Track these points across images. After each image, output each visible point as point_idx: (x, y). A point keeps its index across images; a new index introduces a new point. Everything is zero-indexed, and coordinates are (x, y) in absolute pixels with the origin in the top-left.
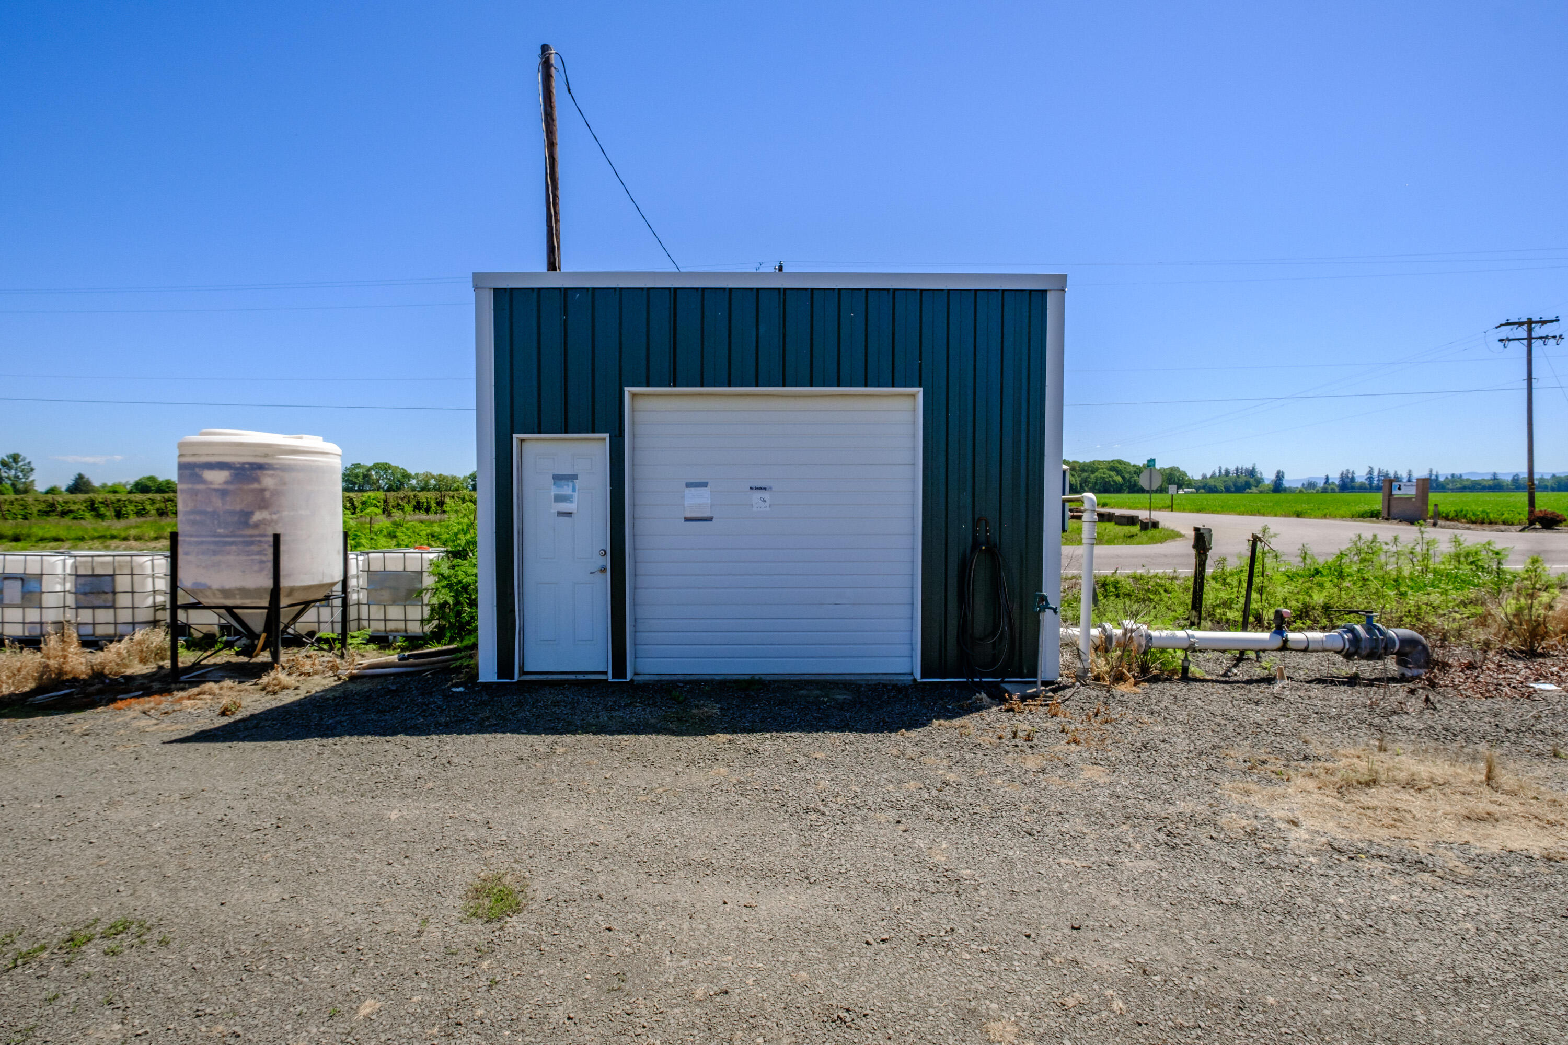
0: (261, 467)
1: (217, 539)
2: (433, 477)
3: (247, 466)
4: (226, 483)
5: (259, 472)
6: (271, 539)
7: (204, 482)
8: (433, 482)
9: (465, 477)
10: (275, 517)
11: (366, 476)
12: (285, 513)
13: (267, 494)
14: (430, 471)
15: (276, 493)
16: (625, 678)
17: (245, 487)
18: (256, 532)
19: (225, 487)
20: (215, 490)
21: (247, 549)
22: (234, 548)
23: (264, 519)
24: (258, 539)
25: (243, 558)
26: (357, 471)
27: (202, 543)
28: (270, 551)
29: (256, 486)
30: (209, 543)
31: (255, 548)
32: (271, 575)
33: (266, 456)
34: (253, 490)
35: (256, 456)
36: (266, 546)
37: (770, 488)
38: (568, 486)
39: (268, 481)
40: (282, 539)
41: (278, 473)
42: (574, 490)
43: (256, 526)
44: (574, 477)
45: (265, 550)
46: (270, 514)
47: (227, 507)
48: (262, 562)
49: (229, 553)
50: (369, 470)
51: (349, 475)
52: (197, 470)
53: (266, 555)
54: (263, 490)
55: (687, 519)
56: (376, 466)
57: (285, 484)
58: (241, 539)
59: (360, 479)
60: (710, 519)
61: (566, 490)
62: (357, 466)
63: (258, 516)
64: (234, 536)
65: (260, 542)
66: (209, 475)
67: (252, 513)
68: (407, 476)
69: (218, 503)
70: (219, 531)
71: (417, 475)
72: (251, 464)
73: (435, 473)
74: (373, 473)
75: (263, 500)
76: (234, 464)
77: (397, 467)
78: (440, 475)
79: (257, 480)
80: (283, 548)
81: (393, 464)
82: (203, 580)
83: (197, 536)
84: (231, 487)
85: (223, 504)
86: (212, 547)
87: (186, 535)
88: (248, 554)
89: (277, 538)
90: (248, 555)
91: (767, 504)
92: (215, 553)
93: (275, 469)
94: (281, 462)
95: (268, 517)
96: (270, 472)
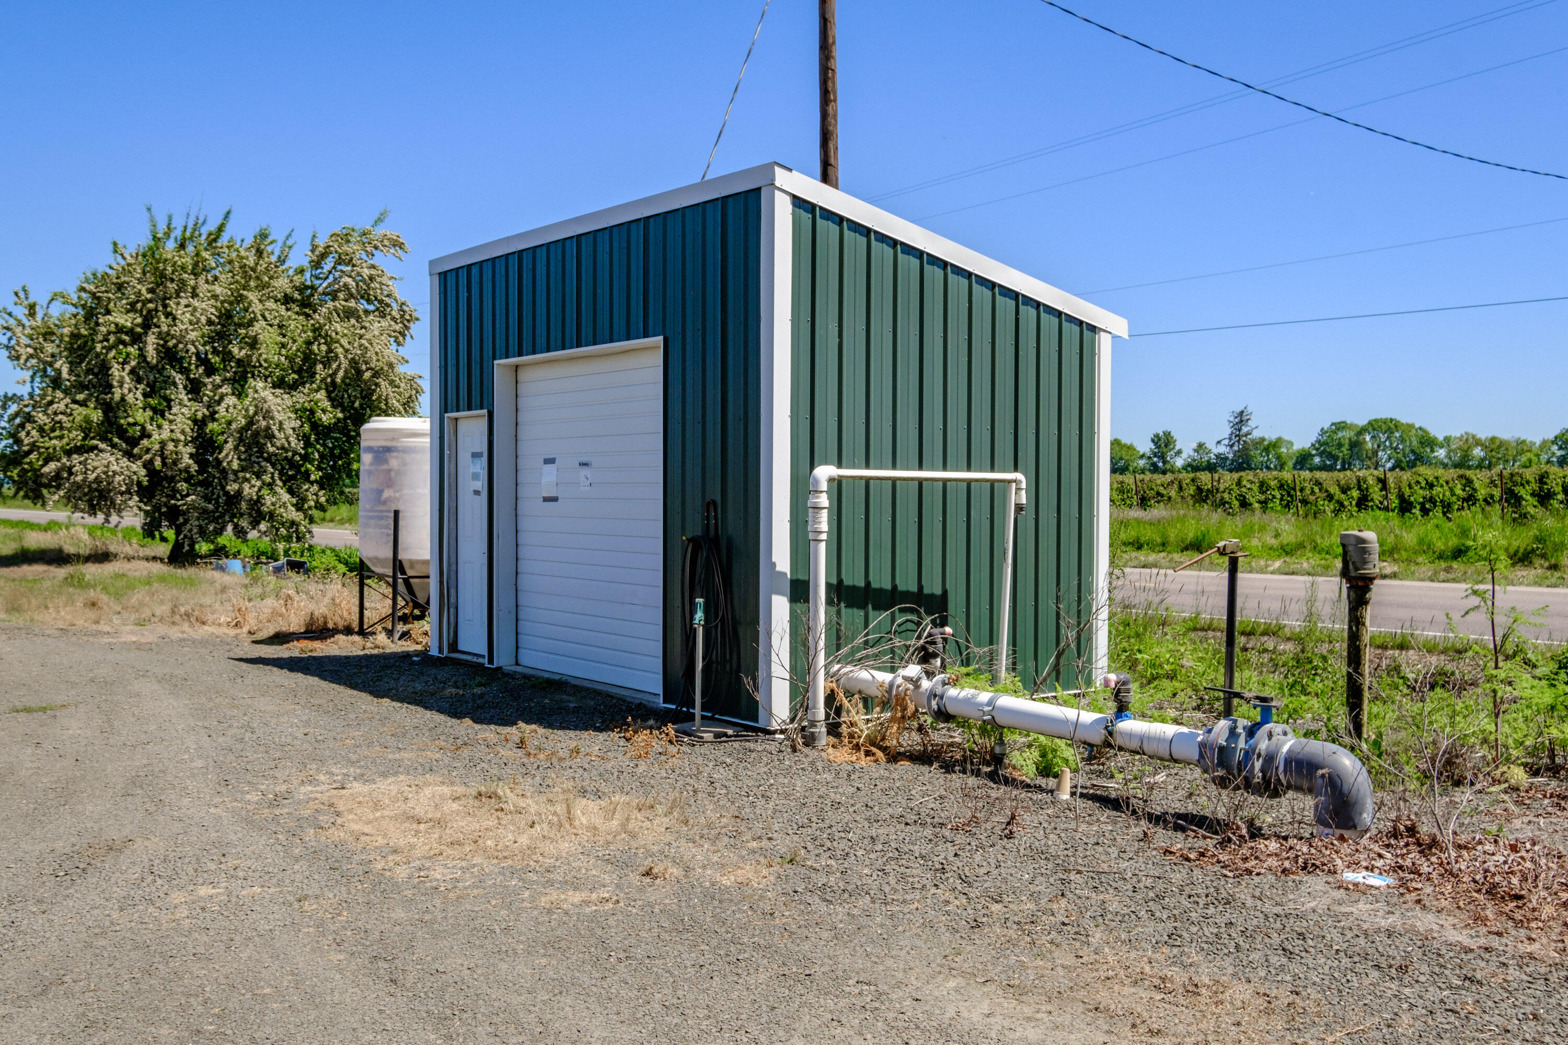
2: (1478, 443)
3: (379, 449)
4: (371, 464)
5: (388, 454)
6: (392, 515)
8: (1478, 452)
9: (1544, 442)
10: (397, 495)
11: (1355, 445)
12: (405, 491)
13: (393, 474)
14: (1472, 431)
15: (399, 473)
16: (492, 664)
17: (380, 468)
18: (385, 508)
19: (370, 468)
21: (380, 522)
22: (373, 521)
23: (390, 497)
24: (385, 514)
25: (377, 531)
26: (1340, 435)
28: (392, 525)
29: (385, 467)
31: (383, 522)
32: (392, 547)
33: (393, 439)
34: (383, 471)
35: (386, 440)
36: (390, 521)
37: (590, 464)
38: (478, 463)
39: (394, 463)
40: (401, 515)
41: (401, 454)
42: (481, 468)
43: (385, 503)
44: (481, 455)
45: (389, 524)
46: (394, 492)
47: (372, 486)
48: (387, 535)
49: (371, 526)
50: (1362, 431)
51: (1326, 443)
53: (390, 529)
54: (390, 471)
55: (544, 500)
56: (1374, 426)
57: (405, 464)
58: (376, 514)
59: (1345, 449)
60: (556, 499)
61: (478, 468)
62: (1340, 426)
63: (387, 494)
64: (375, 511)
65: (387, 517)
67: (384, 492)
68: (1428, 442)
71: (1447, 439)
72: (383, 447)
73: (1483, 435)
74: (1368, 438)
75: (390, 479)
77: (1411, 426)
78: (1493, 439)
79: (386, 461)
80: (401, 523)
81: (1404, 419)
84: (374, 468)
85: (369, 483)
89: (396, 513)
90: (380, 527)
91: (588, 482)
93: (398, 451)
94: (404, 444)
95: (393, 495)
96: (395, 454)
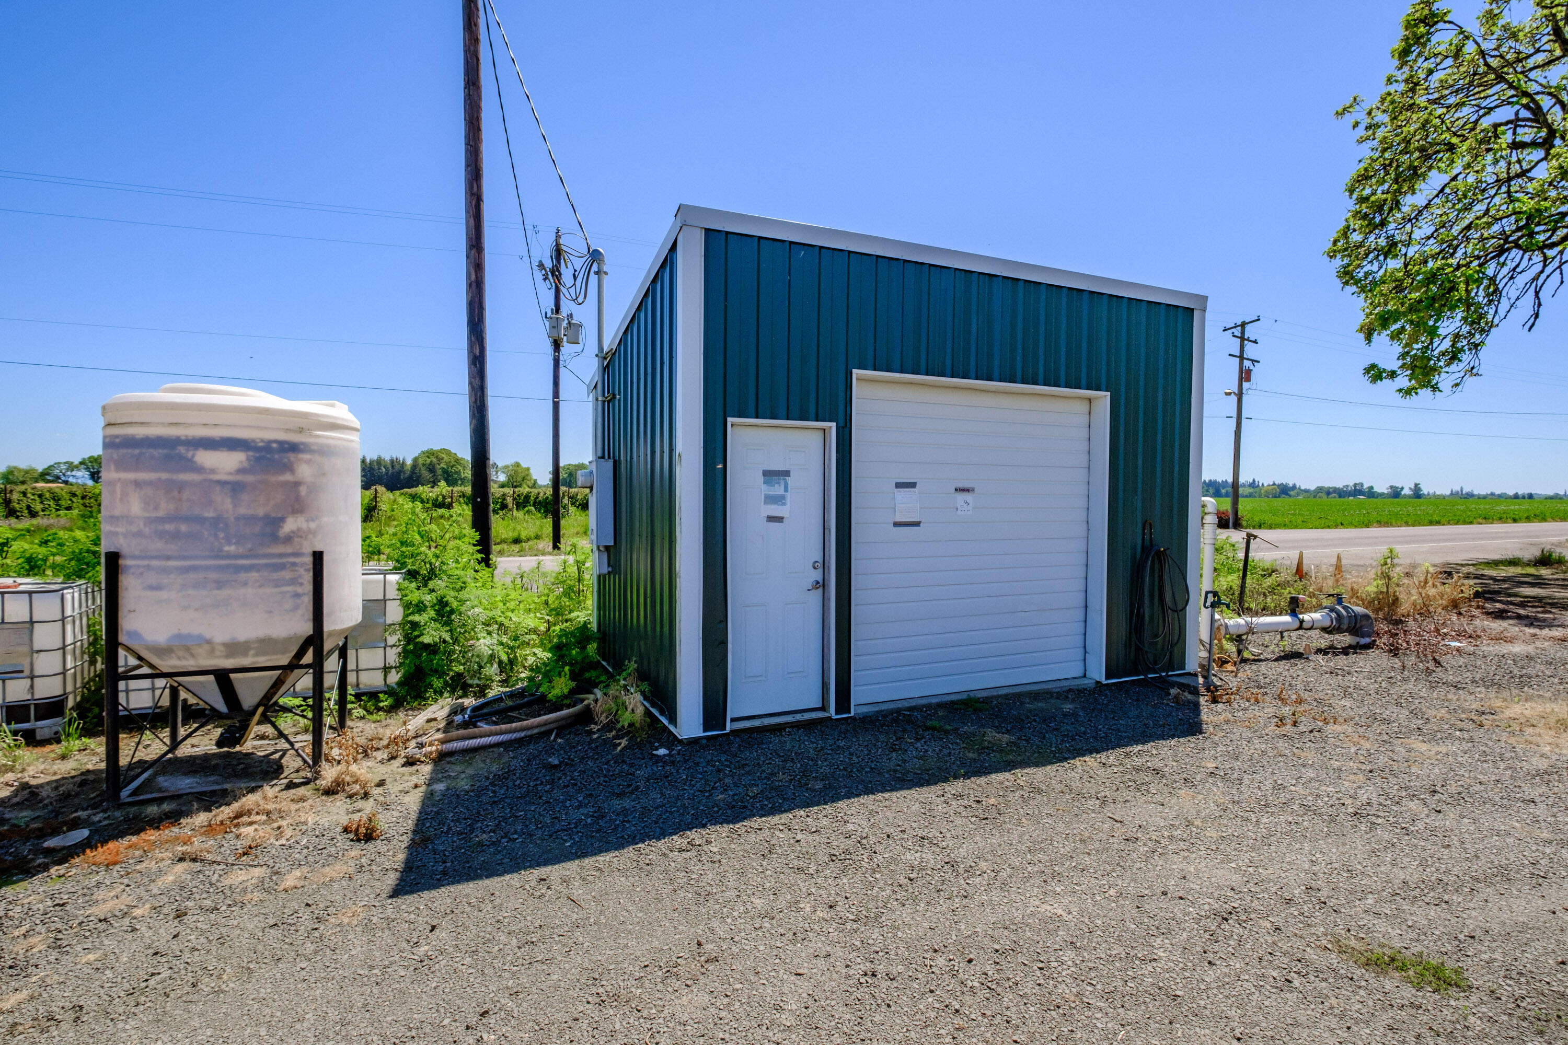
0: (293, 448)
1: (223, 562)
3: (274, 445)
4: (240, 471)
5: (292, 456)
6: (309, 560)
7: (200, 469)
10: (313, 525)
12: (325, 519)
13: (303, 490)
15: (313, 489)
16: (850, 713)
17: (273, 479)
18: (288, 550)
19: (239, 478)
20: (219, 482)
21: (275, 576)
22: (254, 575)
23: (299, 529)
24: (291, 560)
25: (269, 590)
27: (194, 569)
28: (307, 578)
29: (287, 477)
30: (207, 568)
31: (286, 575)
32: (310, 615)
33: (301, 430)
34: (284, 484)
35: (288, 430)
36: (301, 571)
37: (973, 490)
38: (779, 483)
39: (304, 471)
40: (325, 558)
41: (317, 458)
42: (786, 490)
43: (289, 539)
44: (787, 473)
45: (300, 576)
46: (307, 521)
47: (242, 511)
48: (297, 595)
49: (245, 584)
52: (182, 449)
53: (301, 584)
54: (297, 484)
55: (897, 524)
57: (323, 475)
58: (265, 561)
60: (917, 524)
61: (778, 490)
63: (290, 525)
64: (257, 556)
65: (294, 564)
66: (206, 458)
67: (282, 520)
69: (225, 504)
70: (226, 548)
72: (280, 443)
75: (298, 499)
76: (253, 441)
79: (289, 468)
80: (327, 572)
82: (194, 629)
83: (184, 558)
84: (250, 478)
85: (235, 506)
86: (213, 575)
87: (134, 557)
88: (277, 584)
89: (318, 557)
90: (277, 586)
91: (970, 507)
92: (220, 585)
93: (311, 451)
94: (320, 441)
95: (304, 526)
96: (306, 456)
